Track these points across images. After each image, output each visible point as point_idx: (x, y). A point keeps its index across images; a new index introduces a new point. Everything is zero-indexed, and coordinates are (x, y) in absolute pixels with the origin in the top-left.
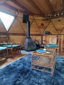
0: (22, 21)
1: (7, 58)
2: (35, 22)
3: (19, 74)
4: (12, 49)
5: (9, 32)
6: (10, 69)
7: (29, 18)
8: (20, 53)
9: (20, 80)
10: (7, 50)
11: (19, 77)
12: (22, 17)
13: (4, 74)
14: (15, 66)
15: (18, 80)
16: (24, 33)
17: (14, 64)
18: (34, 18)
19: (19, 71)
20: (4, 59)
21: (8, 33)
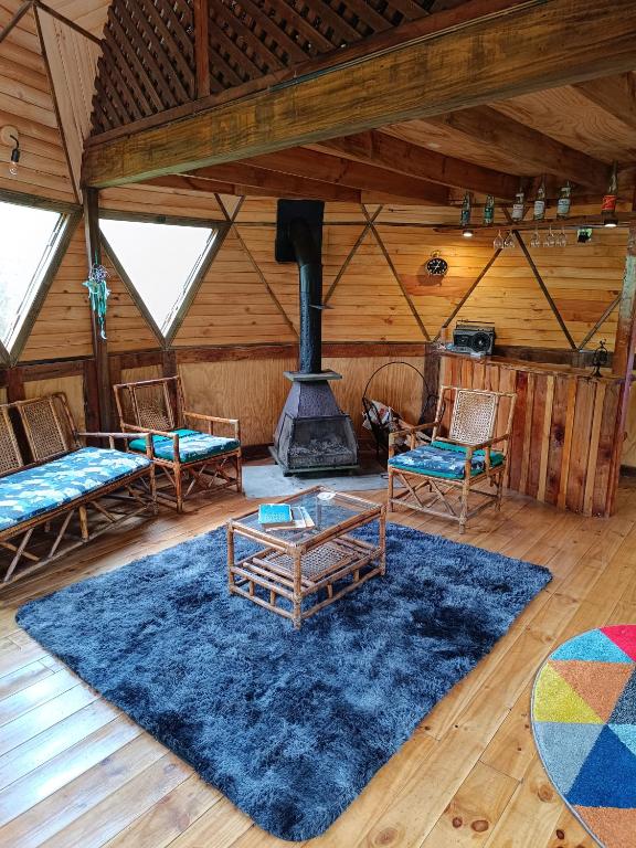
0: (271, 248)
1: (150, 518)
2: (378, 250)
3: (168, 605)
4: (176, 466)
5: (176, 343)
6: (142, 579)
7: (326, 218)
8: (234, 487)
9: (159, 625)
10: (152, 474)
11: (163, 615)
12: (273, 218)
13: (112, 596)
14: (171, 567)
15: (153, 622)
16: (282, 339)
17: (169, 559)
18: (366, 214)
19: (172, 593)
20: (132, 520)
21: (172, 353)
